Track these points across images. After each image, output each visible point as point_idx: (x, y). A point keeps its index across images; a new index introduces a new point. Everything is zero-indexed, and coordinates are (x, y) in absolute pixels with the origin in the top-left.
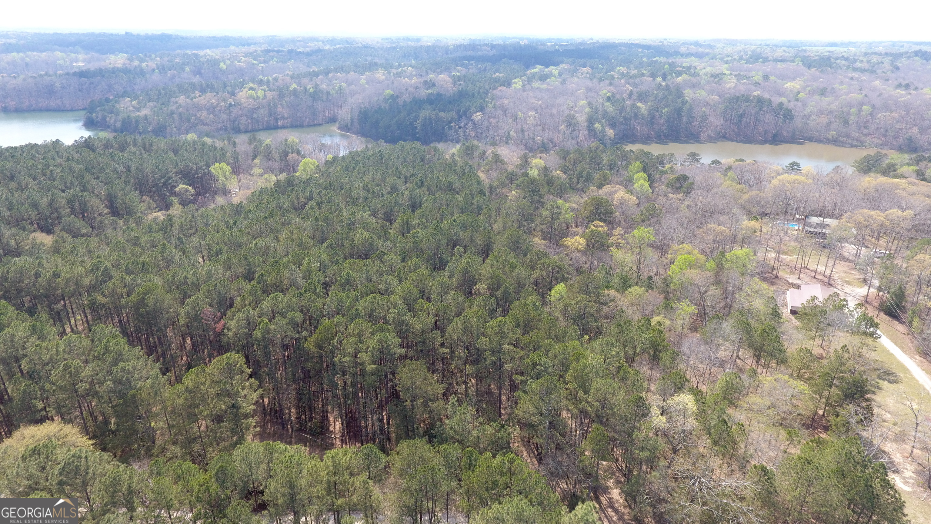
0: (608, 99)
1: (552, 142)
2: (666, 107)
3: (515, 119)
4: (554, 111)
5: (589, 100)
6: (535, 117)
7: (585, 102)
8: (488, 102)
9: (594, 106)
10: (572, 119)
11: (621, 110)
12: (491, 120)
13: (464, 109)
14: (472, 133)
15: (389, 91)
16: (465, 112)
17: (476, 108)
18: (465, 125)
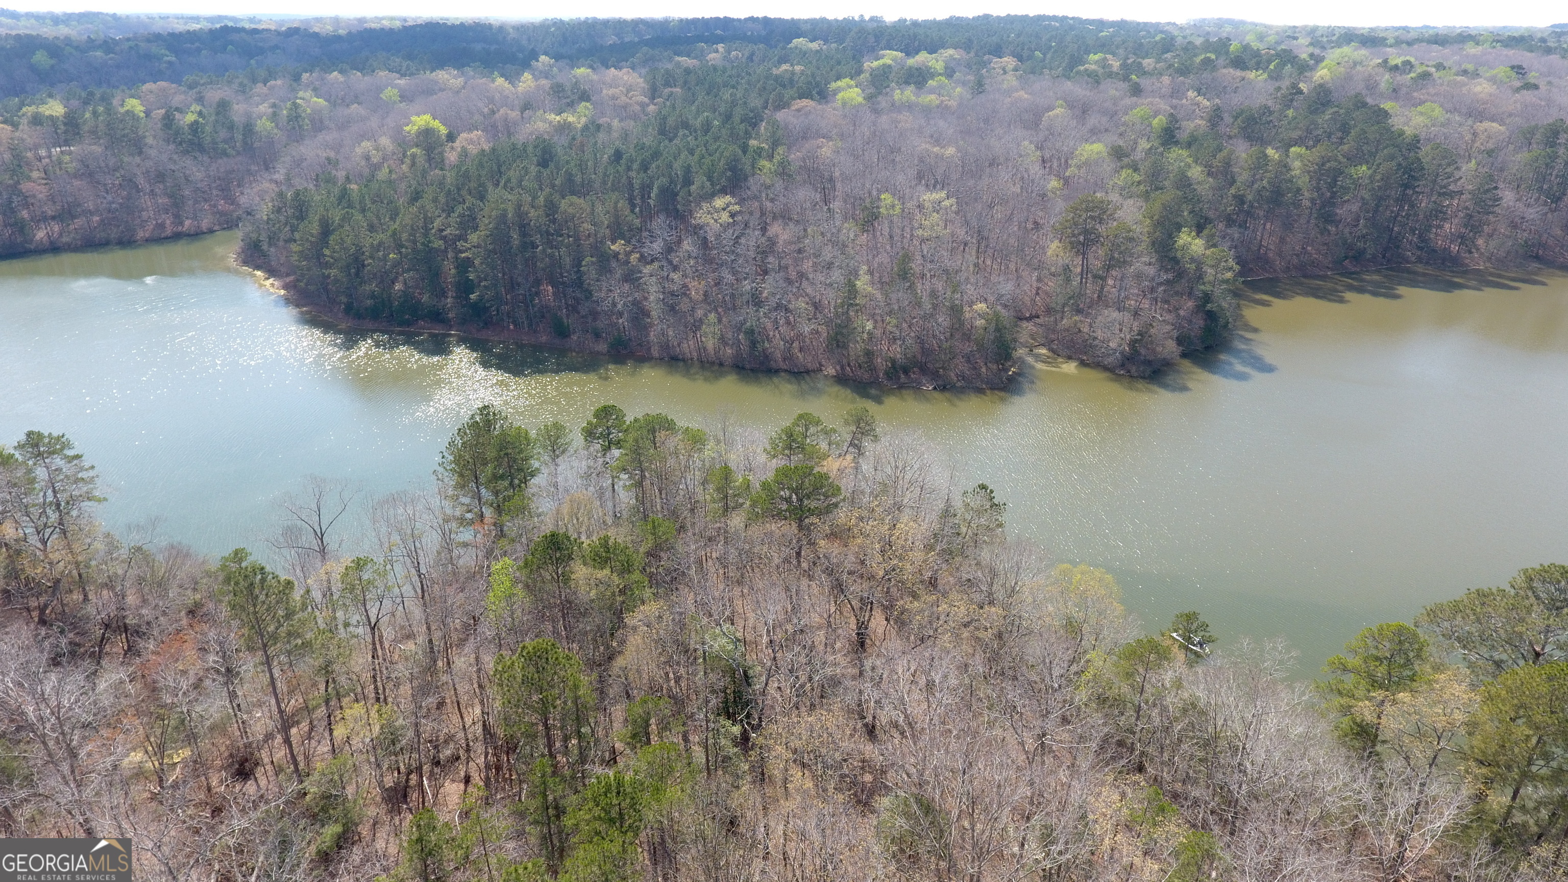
0: (1168, 137)
3: (870, 222)
6: (947, 211)
7: (1098, 148)
8: (759, 152)
9: (1138, 160)
12: (774, 227)
13: (664, 180)
14: (696, 289)
15: (427, 117)
16: (669, 197)
17: (710, 178)
18: (669, 250)
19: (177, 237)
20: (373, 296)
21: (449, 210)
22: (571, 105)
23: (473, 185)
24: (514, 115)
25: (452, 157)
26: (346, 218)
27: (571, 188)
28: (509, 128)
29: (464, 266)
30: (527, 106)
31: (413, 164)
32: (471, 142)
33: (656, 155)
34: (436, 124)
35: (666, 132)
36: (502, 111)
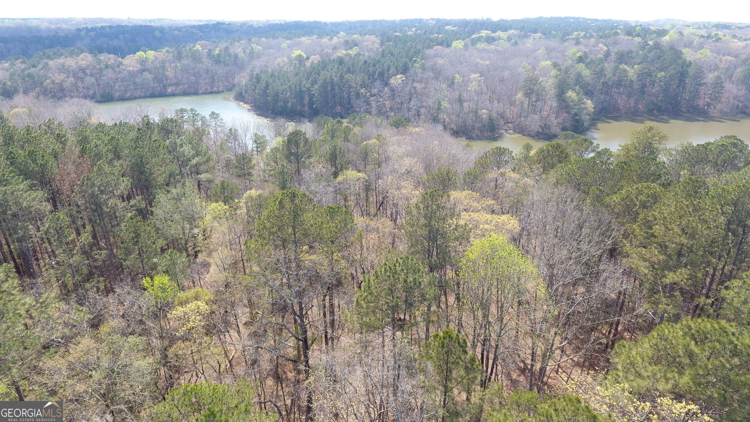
0: (580, 60)
1: (502, 117)
2: (661, 70)
3: (452, 84)
4: (506, 74)
5: (554, 60)
6: (480, 81)
7: (549, 63)
8: (416, 61)
9: (563, 67)
10: (534, 85)
11: (600, 73)
12: (416, 84)
13: (380, 70)
14: (388, 104)
15: (300, 51)
16: (381, 74)
17: (396, 69)
18: (380, 91)
19: (212, 93)
20: (281, 107)
21: (308, 79)
22: (351, 48)
23: (316, 71)
24: (330, 51)
25: (308, 64)
26: (274, 81)
27: (349, 71)
28: (327, 55)
29: (312, 96)
30: (335, 48)
31: (295, 66)
32: (315, 59)
33: (379, 61)
34: (303, 54)
35: (383, 56)
36: (326, 50)
